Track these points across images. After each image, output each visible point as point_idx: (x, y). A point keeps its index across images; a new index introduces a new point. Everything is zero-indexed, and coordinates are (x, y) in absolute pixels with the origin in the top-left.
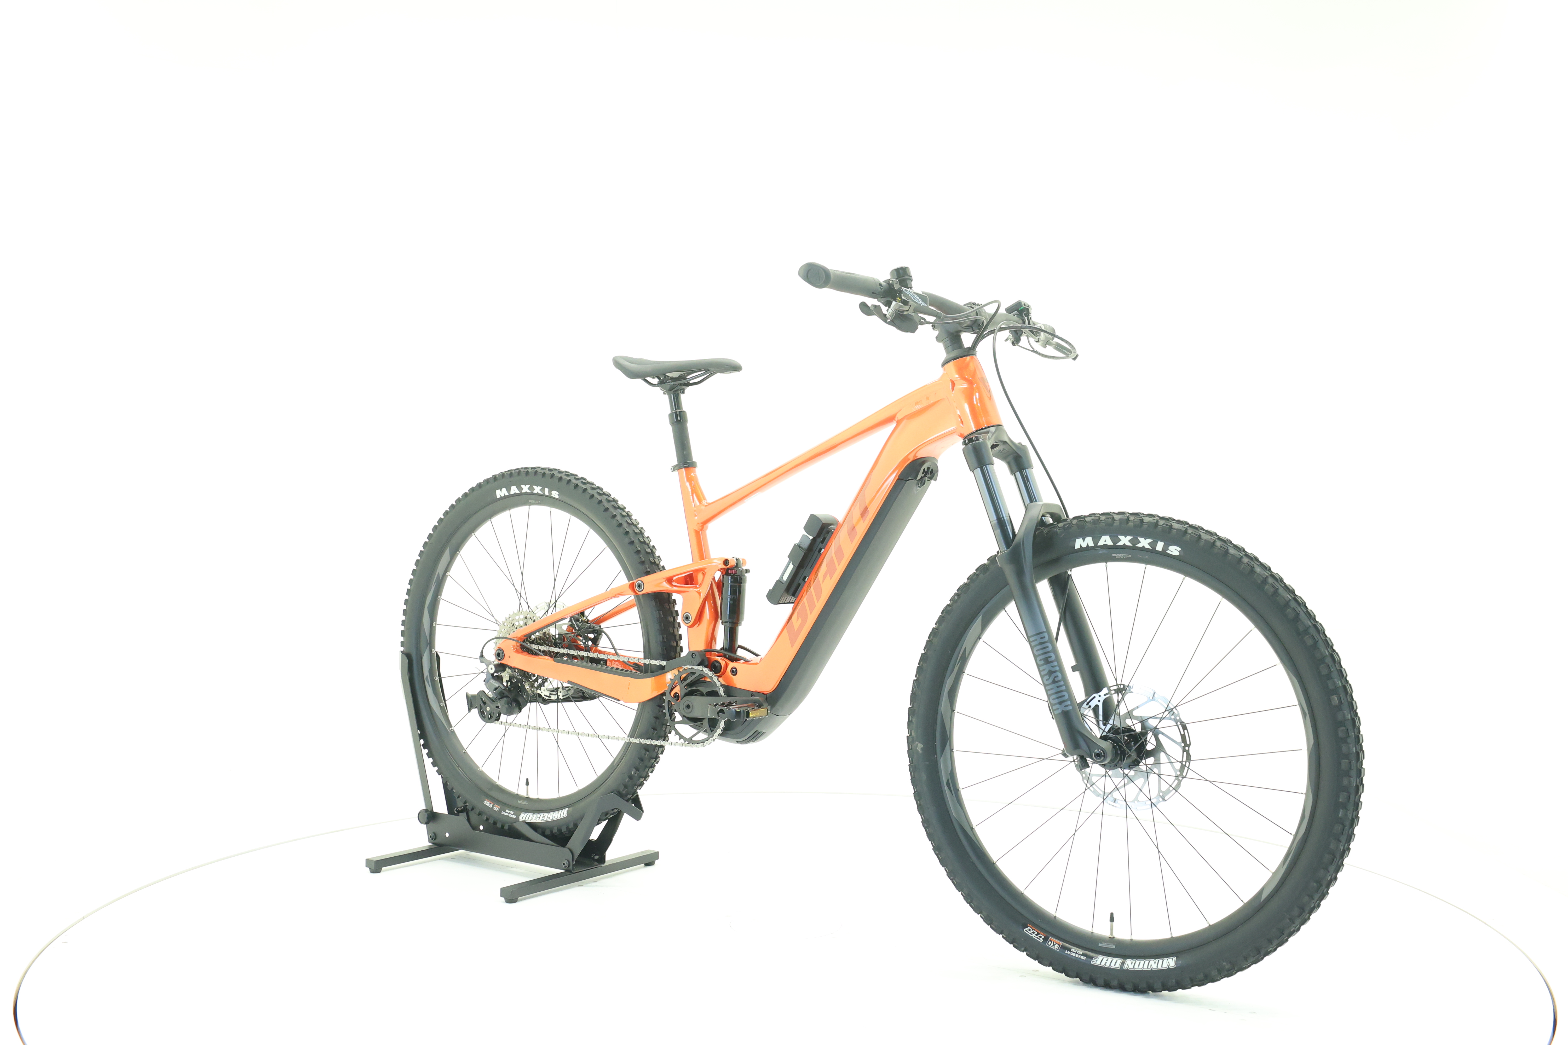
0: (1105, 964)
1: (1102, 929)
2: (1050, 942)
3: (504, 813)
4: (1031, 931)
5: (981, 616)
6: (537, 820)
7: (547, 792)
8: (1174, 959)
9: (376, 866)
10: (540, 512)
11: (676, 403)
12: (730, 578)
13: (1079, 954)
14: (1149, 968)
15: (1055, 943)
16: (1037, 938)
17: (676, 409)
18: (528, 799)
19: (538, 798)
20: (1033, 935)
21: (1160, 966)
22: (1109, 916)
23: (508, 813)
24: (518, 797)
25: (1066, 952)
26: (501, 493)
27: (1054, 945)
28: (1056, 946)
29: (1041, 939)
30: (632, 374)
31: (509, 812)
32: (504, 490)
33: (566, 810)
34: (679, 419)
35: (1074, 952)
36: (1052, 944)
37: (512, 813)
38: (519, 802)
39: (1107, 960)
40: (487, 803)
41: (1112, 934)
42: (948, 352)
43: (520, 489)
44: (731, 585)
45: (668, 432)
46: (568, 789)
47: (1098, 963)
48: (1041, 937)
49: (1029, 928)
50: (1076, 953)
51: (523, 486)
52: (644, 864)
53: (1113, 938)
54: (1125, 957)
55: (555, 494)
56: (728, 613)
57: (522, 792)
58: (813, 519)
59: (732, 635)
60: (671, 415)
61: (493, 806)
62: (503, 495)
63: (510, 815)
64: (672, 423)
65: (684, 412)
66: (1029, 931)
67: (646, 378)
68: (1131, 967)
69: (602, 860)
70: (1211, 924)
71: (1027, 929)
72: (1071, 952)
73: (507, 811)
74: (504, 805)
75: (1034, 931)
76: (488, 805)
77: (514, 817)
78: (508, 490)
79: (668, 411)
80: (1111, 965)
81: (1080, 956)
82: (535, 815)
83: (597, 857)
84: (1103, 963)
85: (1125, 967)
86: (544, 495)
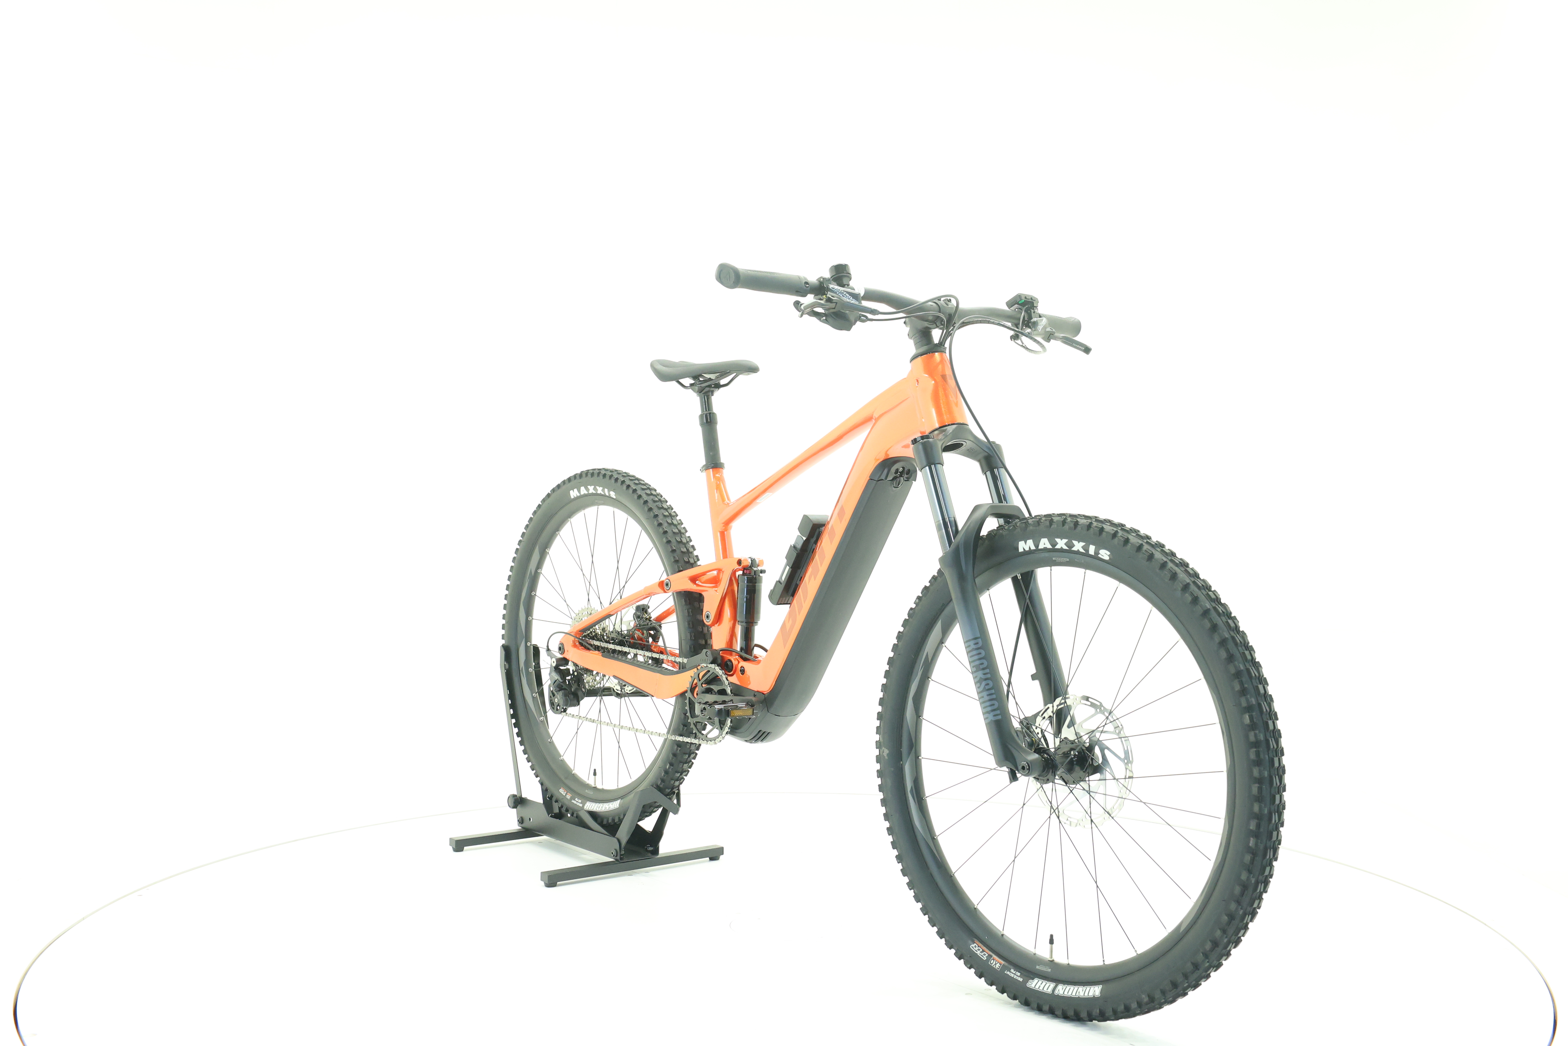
0: (1039, 988)
1: (1043, 951)
2: (992, 961)
3: (574, 801)
4: (977, 948)
5: (940, 621)
6: (598, 809)
7: (609, 782)
8: (1100, 987)
9: (459, 845)
10: (606, 511)
11: (707, 405)
12: (746, 578)
13: (1017, 975)
14: (1077, 995)
15: (997, 962)
16: (982, 955)
17: (706, 410)
18: (595, 788)
19: (603, 789)
20: (978, 953)
21: (1086, 994)
22: (1049, 938)
23: (577, 802)
24: (587, 786)
25: (1006, 972)
26: (574, 494)
27: (996, 964)
28: (998, 965)
29: (985, 957)
30: (664, 377)
31: (577, 800)
32: (576, 490)
33: (619, 801)
34: (708, 420)
35: (1012, 973)
36: (994, 963)
37: (580, 801)
38: (586, 791)
39: (1041, 984)
40: (562, 791)
41: (1051, 957)
42: (917, 349)
43: (587, 490)
44: (747, 585)
45: (697, 432)
46: (625, 781)
47: (1033, 986)
48: (985, 955)
49: (975, 944)
50: (1015, 974)
51: (589, 487)
52: (708, 858)
53: (1053, 960)
54: (1058, 981)
55: (613, 494)
56: (744, 613)
57: (591, 782)
58: (806, 518)
59: (748, 635)
60: (701, 416)
61: (566, 794)
62: (576, 496)
63: (578, 804)
64: (702, 424)
65: (714, 413)
66: (976, 948)
67: (680, 380)
68: (1061, 992)
69: (656, 851)
70: (1139, 953)
71: (973, 945)
72: (1010, 972)
73: (576, 799)
74: (576, 794)
75: (979, 948)
76: (562, 793)
77: (581, 805)
78: (579, 491)
79: (699, 412)
80: (1044, 989)
81: (1017, 978)
82: (597, 805)
83: (651, 849)
84: (1037, 987)
85: (1056, 992)
86: (605, 496)
